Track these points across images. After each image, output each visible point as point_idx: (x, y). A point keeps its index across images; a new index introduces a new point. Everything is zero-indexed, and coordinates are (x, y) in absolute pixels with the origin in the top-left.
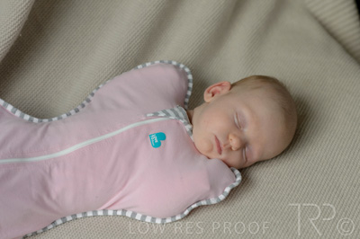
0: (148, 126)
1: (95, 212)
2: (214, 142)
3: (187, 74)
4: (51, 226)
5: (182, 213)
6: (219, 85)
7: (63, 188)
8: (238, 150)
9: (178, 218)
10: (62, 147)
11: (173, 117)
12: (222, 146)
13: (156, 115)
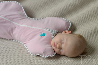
0: (43, 31)
4: (12, 40)
7: (16, 33)
10: (22, 24)
12: (55, 45)
13: (47, 29)
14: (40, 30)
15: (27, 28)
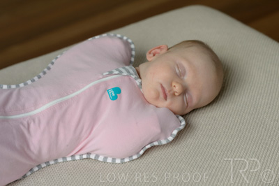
0: (106, 83)
1: (64, 158)
2: (160, 89)
3: (130, 44)
4: (30, 173)
5: (138, 153)
6: (158, 48)
7: (38, 141)
8: (180, 95)
9: (135, 157)
11: (125, 74)
12: (167, 92)
14: (97, 87)
15: (60, 104)
